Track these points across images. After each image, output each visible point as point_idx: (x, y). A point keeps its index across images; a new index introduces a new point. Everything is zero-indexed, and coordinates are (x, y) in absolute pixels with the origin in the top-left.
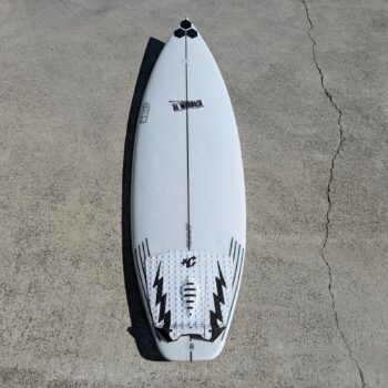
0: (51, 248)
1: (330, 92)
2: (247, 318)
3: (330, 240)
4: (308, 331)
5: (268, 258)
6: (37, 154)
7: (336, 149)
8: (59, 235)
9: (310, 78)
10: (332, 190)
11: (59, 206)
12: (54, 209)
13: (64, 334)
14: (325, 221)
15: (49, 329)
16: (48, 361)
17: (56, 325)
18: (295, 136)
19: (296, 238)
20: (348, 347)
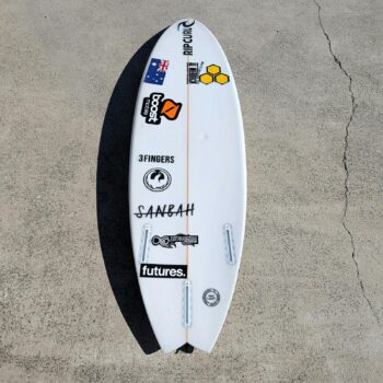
0: (64, 229)
1: (339, 59)
2: (274, 291)
3: (350, 208)
4: (336, 300)
5: (290, 230)
6: (39, 130)
7: (349, 116)
8: (72, 215)
9: (317, 44)
10: (348, 158)
11: (69, 184)
12: (63, 188)
13: (86, 318)
14: (344, 189)
15: (70, 313)
16: (73, 347)
17: (77, 309)
18: (307, 103)
19: (316, 208)
20: (375, 315)
